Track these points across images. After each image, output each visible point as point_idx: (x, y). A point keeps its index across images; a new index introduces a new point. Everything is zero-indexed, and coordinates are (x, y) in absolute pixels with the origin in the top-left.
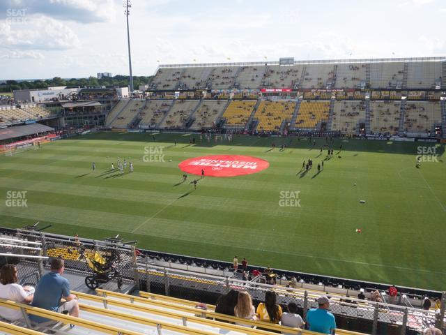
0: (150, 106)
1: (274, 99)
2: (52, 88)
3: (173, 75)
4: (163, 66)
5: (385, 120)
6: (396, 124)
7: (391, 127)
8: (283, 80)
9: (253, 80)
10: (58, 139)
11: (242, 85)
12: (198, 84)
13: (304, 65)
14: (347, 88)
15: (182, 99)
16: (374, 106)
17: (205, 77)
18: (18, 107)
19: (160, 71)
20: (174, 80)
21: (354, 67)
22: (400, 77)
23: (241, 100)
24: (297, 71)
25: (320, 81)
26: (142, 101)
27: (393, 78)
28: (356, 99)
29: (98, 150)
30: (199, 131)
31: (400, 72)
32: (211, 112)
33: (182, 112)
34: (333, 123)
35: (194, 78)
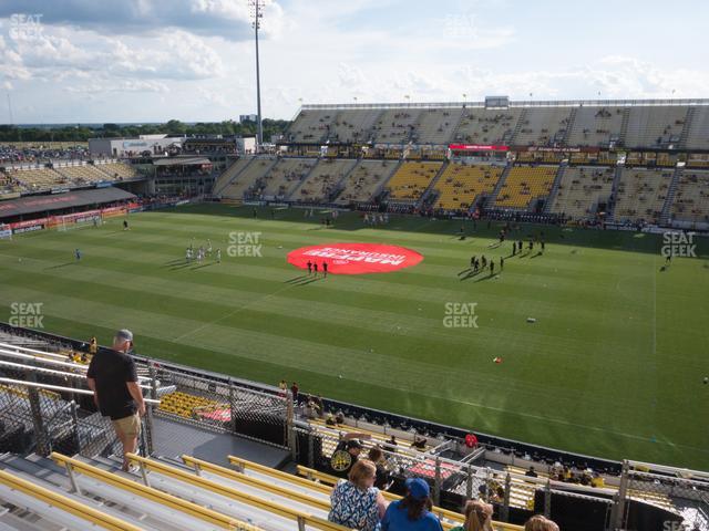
0: (281, 166)
1: (470, 160)
2: (145, 136)
3: (322, 120)
4: (307, 106)
5: (641, 199)
6: (659, 206)
7: (649, 211)
8: (486, 131)
9: (440, 130)
10: (138, 210)
11: (423, 138)
12: (356, 135)
13: (524, 109)
14: (587, 146)
15: (330, 158)
16: (628, 177)
17: (367, 125)
18: (91, 163)
19: (302, 115)
20: (321, 129)
21: (603, 113)
22: (678, 130)
23: (418, 160)
24: (510, 118)
25: (545, 135)
26: (271, 159)
27: (665, 132)
28: (600, 165)
29: (185, 228)
30: (346, 207)
31: (678, 122)
32: (369, 178)
33: (327, 177)
34: (556, 201)
35: (351, 126)
